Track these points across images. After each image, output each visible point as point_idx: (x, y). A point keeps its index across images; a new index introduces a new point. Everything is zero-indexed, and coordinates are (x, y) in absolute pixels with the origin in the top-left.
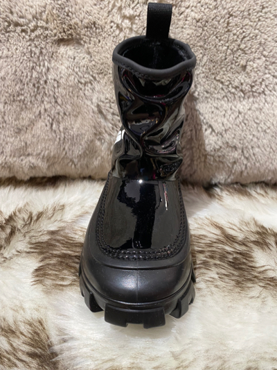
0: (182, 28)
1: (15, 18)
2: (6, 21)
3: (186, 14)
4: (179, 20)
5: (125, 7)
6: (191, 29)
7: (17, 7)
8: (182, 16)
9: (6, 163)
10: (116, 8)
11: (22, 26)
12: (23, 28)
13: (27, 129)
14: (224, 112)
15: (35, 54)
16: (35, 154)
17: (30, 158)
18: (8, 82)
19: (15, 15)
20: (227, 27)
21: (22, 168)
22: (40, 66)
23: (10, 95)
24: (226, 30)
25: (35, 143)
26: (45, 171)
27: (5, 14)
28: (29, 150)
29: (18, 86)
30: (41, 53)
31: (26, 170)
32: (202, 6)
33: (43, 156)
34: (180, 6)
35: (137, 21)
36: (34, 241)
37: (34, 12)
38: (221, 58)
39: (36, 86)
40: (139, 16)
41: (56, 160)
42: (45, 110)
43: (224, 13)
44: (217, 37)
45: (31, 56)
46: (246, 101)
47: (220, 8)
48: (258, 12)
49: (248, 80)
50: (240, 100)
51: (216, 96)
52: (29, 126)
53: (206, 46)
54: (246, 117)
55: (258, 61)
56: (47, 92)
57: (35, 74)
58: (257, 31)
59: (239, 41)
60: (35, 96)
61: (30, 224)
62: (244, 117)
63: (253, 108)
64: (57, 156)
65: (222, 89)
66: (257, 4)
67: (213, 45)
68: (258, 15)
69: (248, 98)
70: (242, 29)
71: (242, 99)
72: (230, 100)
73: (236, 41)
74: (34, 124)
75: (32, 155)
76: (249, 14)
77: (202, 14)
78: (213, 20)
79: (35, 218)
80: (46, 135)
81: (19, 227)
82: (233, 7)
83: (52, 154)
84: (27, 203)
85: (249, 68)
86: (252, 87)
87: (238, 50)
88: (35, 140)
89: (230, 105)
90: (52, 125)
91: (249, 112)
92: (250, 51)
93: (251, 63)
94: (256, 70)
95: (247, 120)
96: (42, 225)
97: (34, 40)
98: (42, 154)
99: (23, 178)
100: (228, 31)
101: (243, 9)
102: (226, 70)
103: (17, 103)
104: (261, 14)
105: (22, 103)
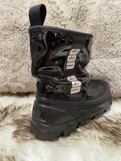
0: (86, 29)
1: (17, 25)
2: (14, 26)
3: (87, 24)
4: (84, 26)
5: (62, 21)
6: (89, 29)
7: (18, 21)
8: (86, 25)
9: (7, 85)
10: (58, 22)
11: (19, 28)
12: (20, 29)
13: (18, 70)
14: (105, 64)
15: (24, 39)
16: (20, 81)
17: (18, 83)
18: (11, 50)
19: (17, 24)
20: (105, 29)
21: (14, 87)
22: (25, 44)
23: (12, 55)
24: (104, 30)
25: (21, 77)
26: (24, 89)
27: (13, 24)
28: (18, 80)
29: (16, 52)
30: (26, 39)
31: (16, 88)
32: (94, 21)
33: (24, 82)
34: (85, 21)
35: (67, 27)
36: (15, 119)
37: (25, 23)
38: (103, 41)
39: (23, 52)
40: (68, 25)
41: (29, 85)
42: (26, 62)
43: (103, 23)
44: (101, 33)
45: (22, 40)
46: (115, 59)
47: (101, 22)
48: (118, 23)
49: (115, 50)
50: (112, 59)
51: (101, 57)
52: (19, 69)
53: (96, 36)
54: (115, 66)
55: (119, 42)
56: (27, 55)
57: (23, 47)
58: (118, 30)
59: (110, 34)
60: (22, 56)
61: (14, 111)
62: (114, 66)
63: (118, 62)
64: (30, 83)
65: (104, 54)
66: (117, 20)
67: (99, 36)
68: (118, 24)
69: (116, 57)
70: (111, 29)
71: (113, 58)
72: (107, 58)
73: (109, 34)
74: (21, 68)
75: (19, 82)
76: (114, 24)
77: (94, 24)
78: (99, 26)
79: (17, 109)
80: (26, 73)
81: (9, 112)
82: (107, 21)
83: (28, 82)
84: (14, 103)
85: (115, 45)
86: (117, 53)
87: (110, 38)
88: (21, 75)
89: (108, 60)
90: (29, 68)
91: (116, 64)
92: (115, 38)
93: (116, 43)
94: (118, 46)
95: (115, 67)
96: (20, 112)
97: (24, 34)
98: (23, 82)
99: (14, 92)
100: (105, 30)
101: (111, 22)
102: (105, 46)
103: (15, 59)
104: (119, 23)
105: (16, 59)
